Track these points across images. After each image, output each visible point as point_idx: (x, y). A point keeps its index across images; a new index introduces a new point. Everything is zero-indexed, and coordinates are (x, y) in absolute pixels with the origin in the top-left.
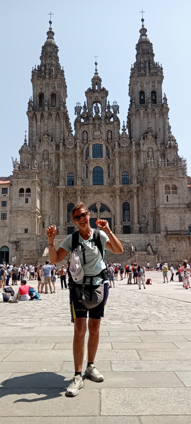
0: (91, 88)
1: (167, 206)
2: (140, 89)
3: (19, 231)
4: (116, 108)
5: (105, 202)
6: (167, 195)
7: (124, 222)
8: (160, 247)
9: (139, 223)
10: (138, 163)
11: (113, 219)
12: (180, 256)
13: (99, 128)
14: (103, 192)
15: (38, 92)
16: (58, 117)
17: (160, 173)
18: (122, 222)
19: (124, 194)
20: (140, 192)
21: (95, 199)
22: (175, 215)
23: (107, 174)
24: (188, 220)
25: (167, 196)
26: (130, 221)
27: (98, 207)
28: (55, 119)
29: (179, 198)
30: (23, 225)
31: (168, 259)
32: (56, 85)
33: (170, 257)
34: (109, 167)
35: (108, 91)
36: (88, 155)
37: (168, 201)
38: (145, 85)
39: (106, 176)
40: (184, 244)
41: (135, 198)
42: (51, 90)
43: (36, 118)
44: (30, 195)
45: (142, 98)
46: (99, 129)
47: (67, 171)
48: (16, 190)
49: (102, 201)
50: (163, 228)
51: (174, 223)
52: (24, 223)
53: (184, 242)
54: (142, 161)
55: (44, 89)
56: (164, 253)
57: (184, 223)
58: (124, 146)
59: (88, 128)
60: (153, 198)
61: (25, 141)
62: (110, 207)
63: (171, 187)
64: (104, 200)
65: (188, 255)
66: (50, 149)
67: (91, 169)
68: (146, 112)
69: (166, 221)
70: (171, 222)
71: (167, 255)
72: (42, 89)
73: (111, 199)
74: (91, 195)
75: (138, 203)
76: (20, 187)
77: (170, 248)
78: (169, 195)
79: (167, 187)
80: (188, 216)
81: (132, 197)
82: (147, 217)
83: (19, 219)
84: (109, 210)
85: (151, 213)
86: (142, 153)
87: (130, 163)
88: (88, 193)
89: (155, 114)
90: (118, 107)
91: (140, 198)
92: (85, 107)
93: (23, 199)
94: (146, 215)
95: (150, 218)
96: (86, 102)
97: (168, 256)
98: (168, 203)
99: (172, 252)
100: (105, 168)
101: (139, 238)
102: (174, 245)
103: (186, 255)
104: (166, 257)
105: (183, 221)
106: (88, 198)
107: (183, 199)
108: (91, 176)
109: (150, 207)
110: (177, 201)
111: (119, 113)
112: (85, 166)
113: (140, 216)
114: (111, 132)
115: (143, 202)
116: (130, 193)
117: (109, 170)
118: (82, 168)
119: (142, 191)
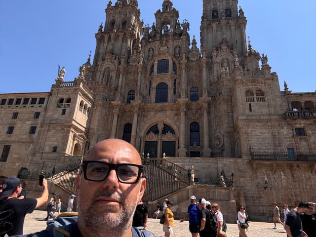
0: (161, 11)
1: (250, 118)
2: (213, 7)
3: (47, 149)
4: (187, 26)
5: (169, 122)
6: (250, 103)
7: (191, 147)
8: (242, 179)
9: (210, 146)
10: (211, 76)
11: (177, 142)
12: (277, 197)
13: (166, 43)
14: (166, 110)
15: (110, 20)
16: (125, 38)
17: (238, 74)
18: (188, 146)
19: (192, 112)
20: (212, 109)
21: (156, 118)
22: (264, 131)
23: (172, 90)
24: (285, 138)
25: (250, 105)
26: (199, 145)
27: (161, 127)
28: (122, 39)
29: (268, 106)
30: (53, 141)
31: (256, 202)
32: (128, 13)
33: (260, 197)
34: (175, 83)
35: (178, 11)
36: (152, 71)
37: (251, 110)
38: (218, 4)
39: (170, 92)
40: (283, 177)
41: (205, 114)
42: (123, 16)
43: (104, 41)
44: (68, 106)
45: (215, 14)
46: (166, 45)
47: (129, 88)
48: (54, 100)
49: (165, 121)
50: (245, 149)
51: (263, 143)
52: (54, 139)
53: (282, 173)
54: (215, 74)
55: (116, 17)
56: (248, 190)
57: (279, 143)
58: (193, 59)
59: (155, 45)
60: (230, 114)
61: (89, 60)
62: (175, 127)
63: (254, 91)
64: (167, 119)
65: (291, 195)
66: (112, 67)
67: (154, 85)
68: (219, 26)
69: (250, 139)
70: (258, 141)
71: (254, 194)
72: (114, 17)
73: (176, 118)
74: (152, 113)
75: (209, 122)
76: (60, 96)
77: (258, 183)
78: (253, 104)
79: (249, 93)
80: (285, 133)
81: (201, 115)
82: (222, 139)
83: (50, 133)
84: (173, 132)
85: (228, 133)
86: (215, 65)
87: (201, 77)
88: (149, 111)
89: (230, 27)
90: (188, 25)
91: (213, 116)
92: (153, 27)
93: (60, 110)
94: (221, 136)
95: (226, 139)
96: (155, 23)
97: (255, 196)
98: (251, 113)
99: (263, 189)
100: (170, 84)
101: (207, 164)
102: (266, 178)
103: (288, 196)
104: (253, 197)
105: (278, 139)
106: (149, 117)
107: (275, 107)
108: (153, 93)
109: (225, 126)
110: (265, 111)
111: (189, 30)
112: (148, 83)
113: (213, 139)
114: (180, 47)
115: (217, 121)
116: (199, 111)
117: (175, 86)
118: (145, 85)
119: (215, 107)
